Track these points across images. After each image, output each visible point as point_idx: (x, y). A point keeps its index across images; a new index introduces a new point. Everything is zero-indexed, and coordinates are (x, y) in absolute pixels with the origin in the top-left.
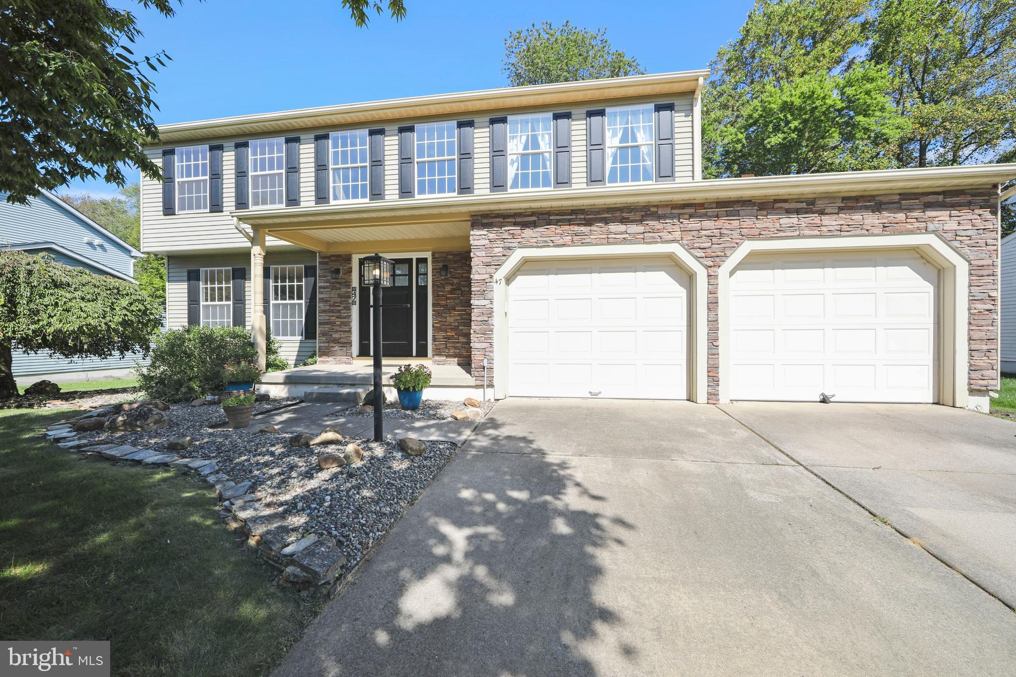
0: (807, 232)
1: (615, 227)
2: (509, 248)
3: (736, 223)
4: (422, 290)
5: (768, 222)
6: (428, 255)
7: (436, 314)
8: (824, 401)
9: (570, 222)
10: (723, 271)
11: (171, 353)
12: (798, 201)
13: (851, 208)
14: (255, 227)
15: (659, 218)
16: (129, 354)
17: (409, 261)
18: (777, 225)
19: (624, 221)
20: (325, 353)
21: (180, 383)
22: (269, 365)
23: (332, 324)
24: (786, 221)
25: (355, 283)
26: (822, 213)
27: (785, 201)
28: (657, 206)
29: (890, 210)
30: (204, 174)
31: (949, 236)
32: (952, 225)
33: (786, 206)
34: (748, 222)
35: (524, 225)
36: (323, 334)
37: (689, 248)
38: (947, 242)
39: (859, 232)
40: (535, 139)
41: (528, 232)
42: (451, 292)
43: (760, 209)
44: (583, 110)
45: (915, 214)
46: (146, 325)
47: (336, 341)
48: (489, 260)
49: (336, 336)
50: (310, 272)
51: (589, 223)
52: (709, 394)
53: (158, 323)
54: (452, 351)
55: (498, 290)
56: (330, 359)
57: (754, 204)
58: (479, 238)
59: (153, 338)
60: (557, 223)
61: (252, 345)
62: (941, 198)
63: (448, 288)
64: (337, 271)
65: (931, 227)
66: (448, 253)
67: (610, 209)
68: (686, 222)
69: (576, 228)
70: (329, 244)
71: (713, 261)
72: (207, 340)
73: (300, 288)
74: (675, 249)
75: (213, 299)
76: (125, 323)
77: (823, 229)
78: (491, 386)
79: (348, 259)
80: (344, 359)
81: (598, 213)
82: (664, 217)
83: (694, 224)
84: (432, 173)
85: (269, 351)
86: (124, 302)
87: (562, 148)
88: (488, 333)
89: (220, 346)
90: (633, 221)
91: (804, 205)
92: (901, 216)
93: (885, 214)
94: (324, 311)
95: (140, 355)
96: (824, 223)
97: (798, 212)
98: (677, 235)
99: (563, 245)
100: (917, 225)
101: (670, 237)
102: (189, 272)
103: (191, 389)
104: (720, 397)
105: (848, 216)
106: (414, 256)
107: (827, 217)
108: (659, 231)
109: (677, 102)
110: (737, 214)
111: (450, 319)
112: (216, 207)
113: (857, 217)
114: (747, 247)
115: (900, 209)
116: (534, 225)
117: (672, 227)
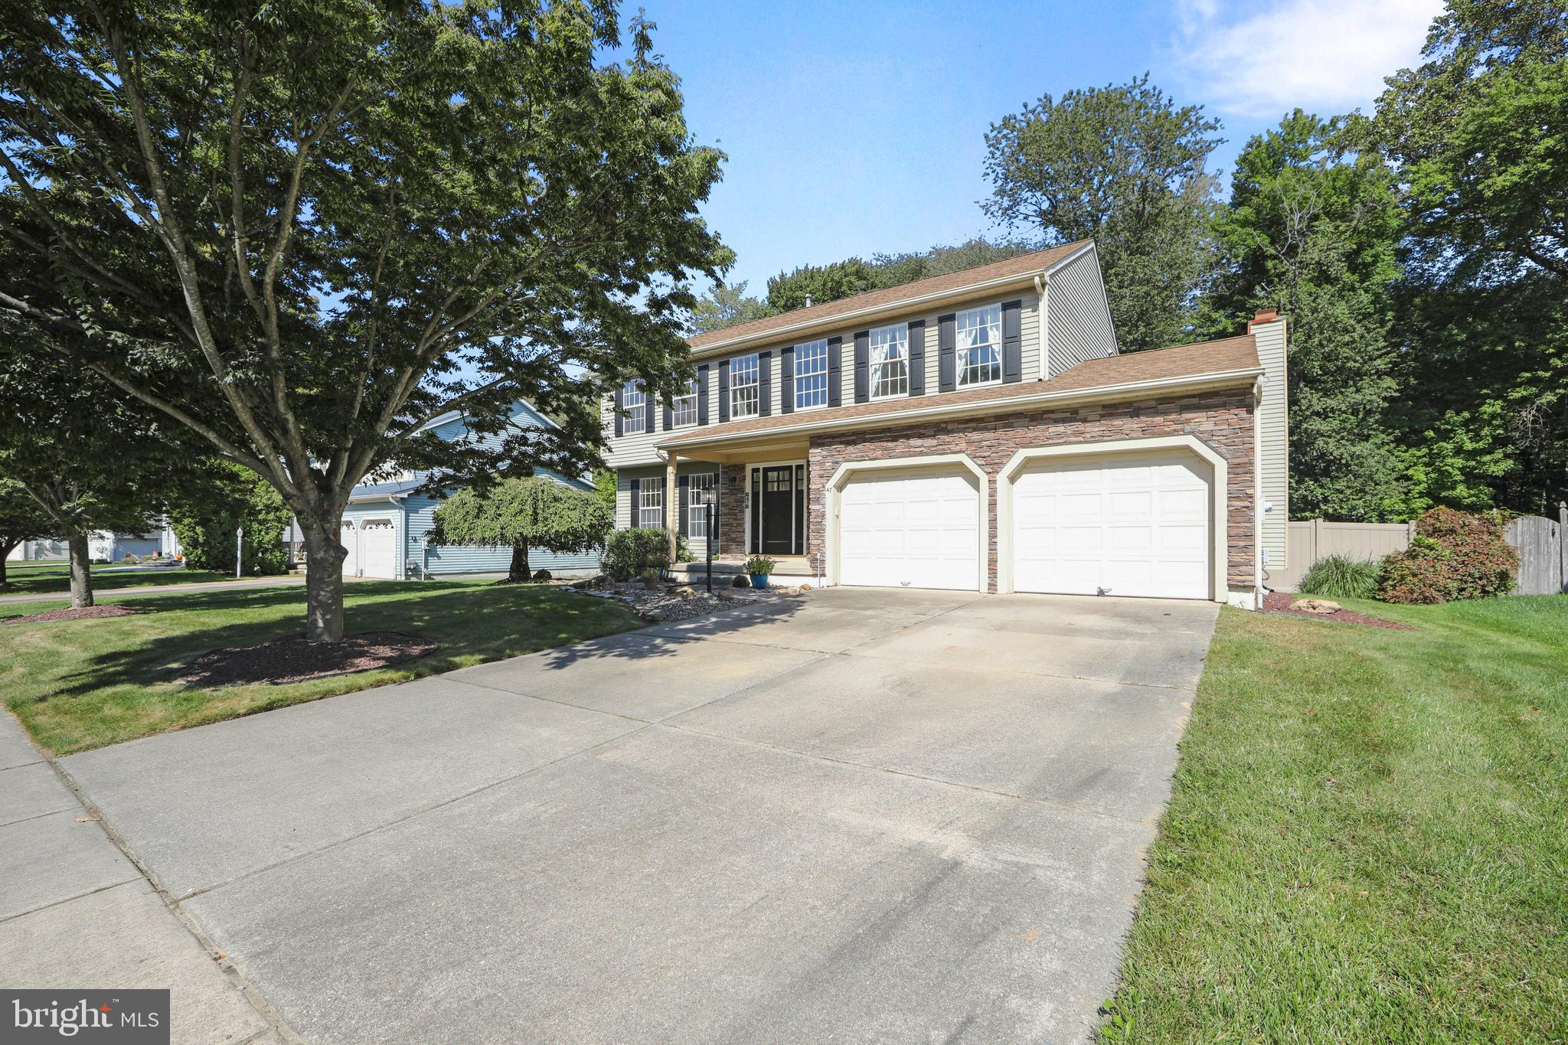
0: (1072, 439)
1: (913, 442)
2: (837, 463)
3: (1011, 434)
4: (800, 495)
5: (1039, 431)
6: (804, 462)
8: (1101, 593)
9: (880, 439)
10: (1002, 477)
11: (618, 547)
12: (1063, 411)
13: (1111, 415)
14: (670, 453)
15: (948, 432)
16: (591, 551)
17: (789, 468)
18: (1047, 434)
19: (921, 436)
20: (725, 550)
21: (622, 568)
22: (678, 558)
23: (731, 525)
24: (1054, 429)
25: (748, 489)
26: (1085, 421)
27: (1052, 412)
28: (946, 422)
29: (1147, 415)
30: (642, 402)
31: (1206, 436)
32: (1208, 426)
33: (1053, 416)
34: (1020, 432)
35: (848, 443)
36: (724, 534)
37: (974, 457)
38: (1205, 442)
39: (1118, 437)
40: (893, 348)
41: (850, 449)
43: (1032, 421)
44: (935, 317)
45: (1173, 416)
46: (603, 527)
47: (733, 540)
48: (822, 472)
49: (733, 536)
50: (717, 479)
51: (895, 439)
52: (990, 584)
53: (611, 525)
55: (829, 497)
56: (729, 556)
57: (1026, 416)
58: (816, 454)
59: (607, 537)
60: (871, 440)
61: (667, 542)
62: (1195, 401)
64: (734, 479)
65: (1188, 428)
67: (911, 427)
68: (969, 435)
69: (885, 444)
70: (728, 456)
71: (993, 467)
72: (638, 537)
74: (963, 458)
75: (648, 505)
76: (592, 526)
77: (1088, 435)
78: (823, 575)
79: (741, 468)
80: (739, 556)
81: (901, 431)
82: (952, 431)
83: (975, 436)
84: (808, 388)
85: (679, 547)
86: (591, 510)
87: (917, 354)
88: (821, 531)
89: (647, 543)
90: (928, 436)
91: (1068, 415)
92: (1159, 419)
93: (1143, 418)
94: (725, 514)
95: (600, 550)
96: (1087, 430)
97: (1064, 421)
98: (963, 446)
99: (876, 459)
100: (1174, 427)
101: (958, 448)
102: (632, 482)
103: (629, 572)
104: (999, 587)
105: (1108, 422)
106: (794, 463)
107: (1089, 424)
108: (949, 443)
109: (1024, 298)
110: (1011, 426)
112: (650, 429)
113: (1117, 422)
114: (1022, 454)
115: (1157, 413)
116: (854, 443)
117: (959, 440)
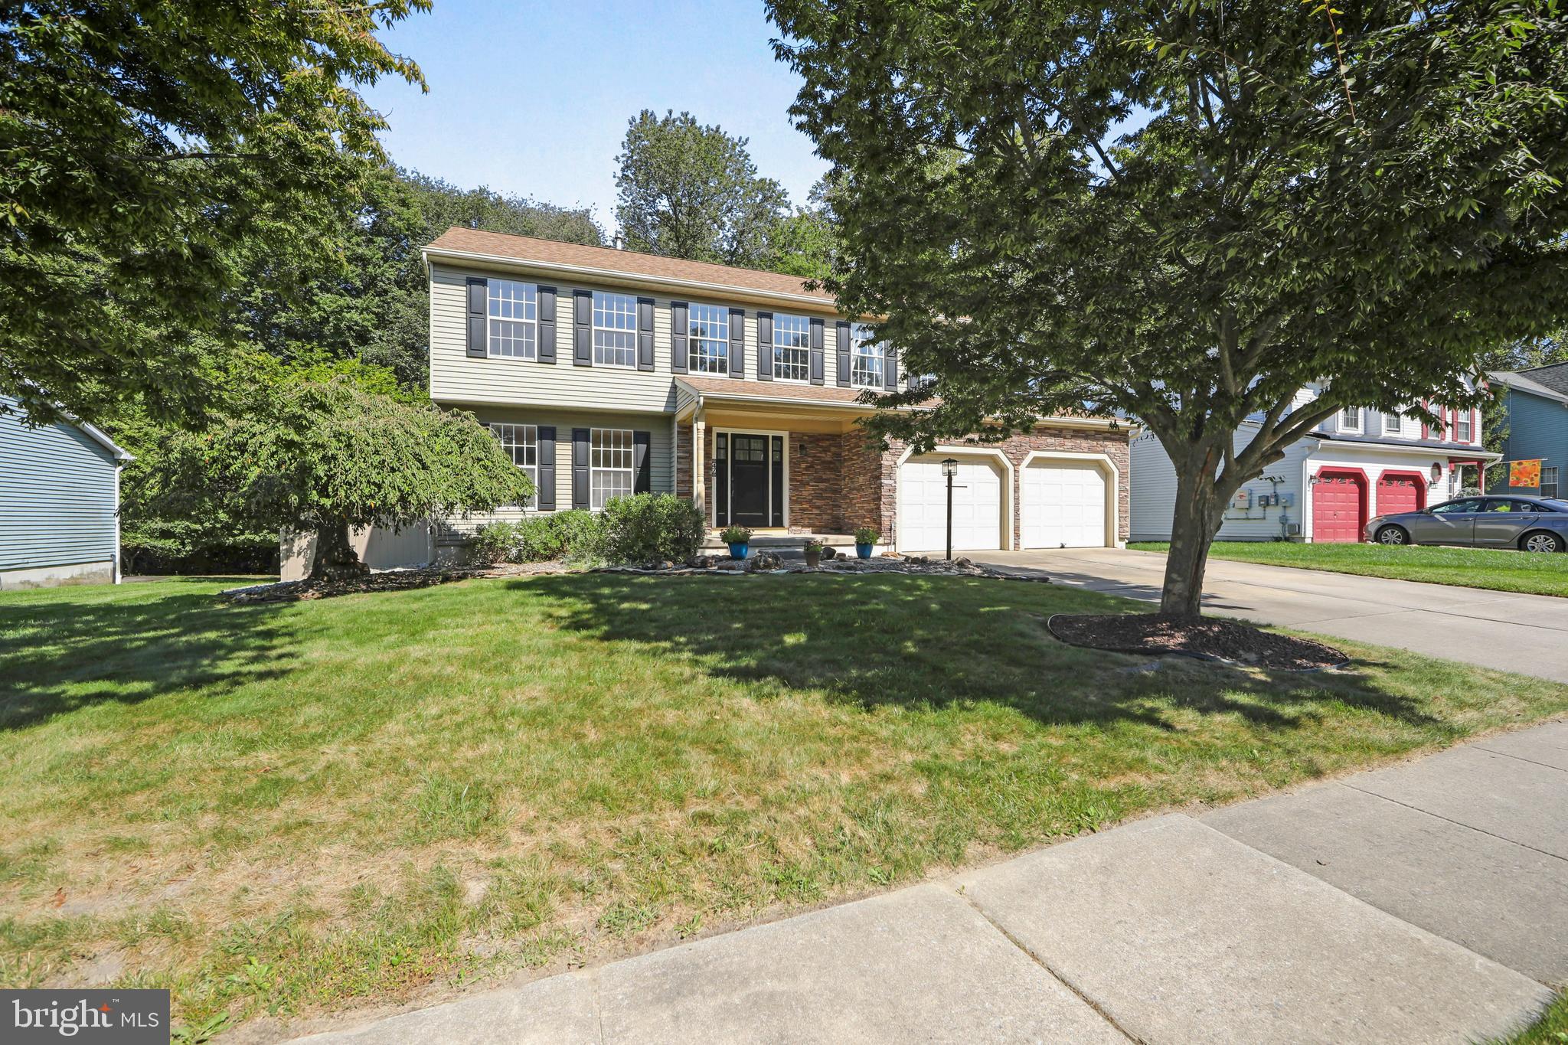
3: (1028, 439)
4: (778, 466)
6: (785, 435)
7: (793, 488)
8: (1061, 547)
10: (1022, 468)
13: (1077, 436)
17: (765, 438)
25: (714, 455)
30: (529, 317)
31: (1112, 455)
32: (1113, 450)
34: (1033, 439)
37: (1005, 453)
38: (1111, 459)
42: (807, 468)
43: (1039, 432)
45: (1100, 442)
48: (894, 450)
50: (643, 438)
52: (1014, 544)
54: (806, 522)
55: (898, 473)
57: (1036, 429)
62: (1109, 435)
63: (803, 466)
65: (1105, 450)
66: (804, 434)
71: (1017, 461)
73: (627, 455)
74: (997, 452)
78: (894, 543)
84: (787, 360)
92: (1094, 443)
93: (1089, 441)
96: (1065, 443)
98: (1001, 444)
101: (996, 445)
104: (1020, 546)
106: (771, 433)
107: (1066, 440)
110: (1029, 434)
111: (805, 493)
112: (547, 357)
114: (1033, 454)
115: (1095, 439)
